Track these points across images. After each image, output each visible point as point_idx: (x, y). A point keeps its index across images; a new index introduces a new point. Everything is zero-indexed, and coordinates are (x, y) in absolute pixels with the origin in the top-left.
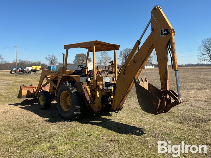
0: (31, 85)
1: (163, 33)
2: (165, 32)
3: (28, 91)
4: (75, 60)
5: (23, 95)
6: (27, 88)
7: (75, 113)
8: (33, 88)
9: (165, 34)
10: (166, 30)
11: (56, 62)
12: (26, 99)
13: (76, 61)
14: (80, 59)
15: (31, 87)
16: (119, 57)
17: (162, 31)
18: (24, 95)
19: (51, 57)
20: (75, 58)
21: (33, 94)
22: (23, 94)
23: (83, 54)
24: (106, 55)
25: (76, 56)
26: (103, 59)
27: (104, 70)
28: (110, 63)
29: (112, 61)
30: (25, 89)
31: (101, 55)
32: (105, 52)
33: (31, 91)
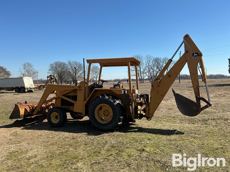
1: (195, 55)
2: (196, 55)
3: (25, 109)
7: (119, 123)
9: (196, 56)
10: (197, 53)
12: (17, 119)
15: (27, 105)
17: (193, 53)
18: (21, 115)
24: (31, 68)
26: (27, 73)
27: (41, 86)
28: (48, 77)
29: (50, 76)
30: (22, 107)
31: (24, 68)
32: (29, 64)
33: (28, 110)
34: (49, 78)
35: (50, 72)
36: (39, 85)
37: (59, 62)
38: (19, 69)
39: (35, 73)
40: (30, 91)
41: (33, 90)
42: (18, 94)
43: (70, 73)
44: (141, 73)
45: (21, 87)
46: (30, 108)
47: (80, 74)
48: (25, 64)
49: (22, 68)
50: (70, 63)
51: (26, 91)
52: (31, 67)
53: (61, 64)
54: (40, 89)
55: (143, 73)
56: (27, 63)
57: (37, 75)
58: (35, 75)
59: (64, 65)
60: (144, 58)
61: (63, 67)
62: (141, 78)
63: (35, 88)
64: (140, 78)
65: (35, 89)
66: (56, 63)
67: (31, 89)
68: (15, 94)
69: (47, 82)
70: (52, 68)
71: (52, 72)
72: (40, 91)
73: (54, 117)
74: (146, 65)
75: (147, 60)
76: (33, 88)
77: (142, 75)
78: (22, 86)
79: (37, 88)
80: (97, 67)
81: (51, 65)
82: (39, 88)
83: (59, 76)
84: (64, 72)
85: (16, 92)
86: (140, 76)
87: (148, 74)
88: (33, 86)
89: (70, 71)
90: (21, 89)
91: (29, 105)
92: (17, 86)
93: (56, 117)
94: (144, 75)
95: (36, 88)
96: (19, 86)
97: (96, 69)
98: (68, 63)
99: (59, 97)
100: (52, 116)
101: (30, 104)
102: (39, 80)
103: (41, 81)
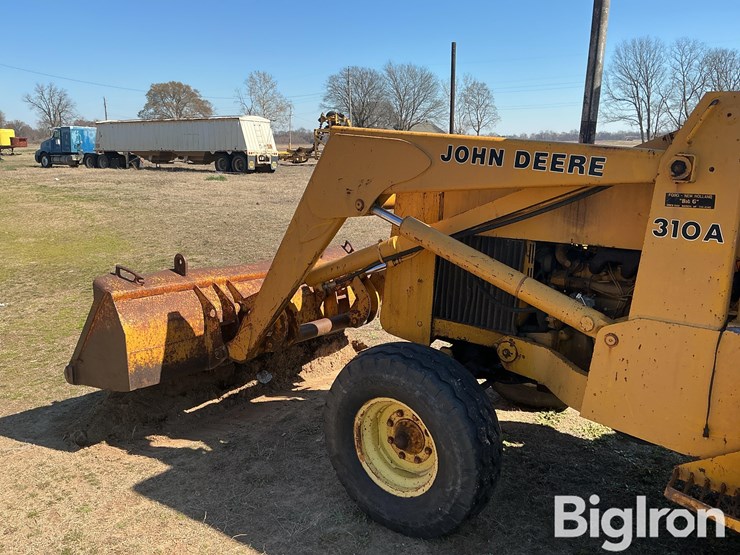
0: (180, 267)
3: (176, 321)
4: (147, 107)
5: (131, 369)
6: (155, 293)
8: (203, 290)
11: (67, 115)
13: (152, 110)
14: (165, 105)
15: (186, 282)
16: (325, 100)
18: (138, 368)
19: (47, 96)
20: (146, 101)
21: (209, 343)
22: (131, 360)
23: (180, 85)
24: (271, 91)
25: (149, 94)
26: (258, 108)
27: (299, 150)
28: (322, 120)
29: (329, 115)
30: (142, 309)
31: (252, 91)
32: (265, 78)
33: (197, 324)
34: (325, 124)
35: (326, 104)
36: (295, 147)
37: (356, 68)
38: (236, 94)
39: (281, 109)
40: (264, 168)
41: (274, 167)
42: (222, 179)
43: (389, 108)
44: (648, 110)
45: (233, 152)
46: (207, 307)
47: (422, 113)
48: (255, 76)
49: (245, 89)
50: (391, 73)
51: (251, 166)
52: (272, 86)
53: (363, 75)
54: (297, 162)
55: (660, 108)
56: (258, 74)
57: (288, 113)
58: (282, 113)
59: (373, 77)
60: (668, 50)
61: (370, 85)
62: (648, 131)
63: (280, 158)
64: (645, 131)
65: (282, 161)
66: (348, 74)
67: (267, 159)
68: (212, 179)
69: (318, 137)
70: (335, 89)
71: (333, 106)
72: (298, 168)
73: (386, 432)
74: (674, 78)
75: (679, 57)
76: (274, 159)
77: (652, 116)
78: (239, 149)
79: (289, 157)
80: (484, 84)
81: (333, 79)
82: (295, 157)
83: (356, 120)
84: (372, 106)
85: (218, 170)
86: (645, 123)
87: (676, 115)
88: (274, 151)
89: (389, 102)
90: (233, 161)
91: (198, 281)
92: (222, 149)
93: (405, 439)
94: (662, 118)
95: (285, 158)
96: (229, 148)
97: (478, 94)
98: (384, 72)
99: (420, 248)
100: (367, 424)
101: (210, 279)
102: (294, 133)
103: (301, 135)
